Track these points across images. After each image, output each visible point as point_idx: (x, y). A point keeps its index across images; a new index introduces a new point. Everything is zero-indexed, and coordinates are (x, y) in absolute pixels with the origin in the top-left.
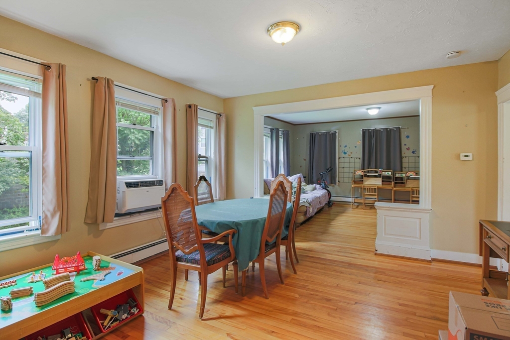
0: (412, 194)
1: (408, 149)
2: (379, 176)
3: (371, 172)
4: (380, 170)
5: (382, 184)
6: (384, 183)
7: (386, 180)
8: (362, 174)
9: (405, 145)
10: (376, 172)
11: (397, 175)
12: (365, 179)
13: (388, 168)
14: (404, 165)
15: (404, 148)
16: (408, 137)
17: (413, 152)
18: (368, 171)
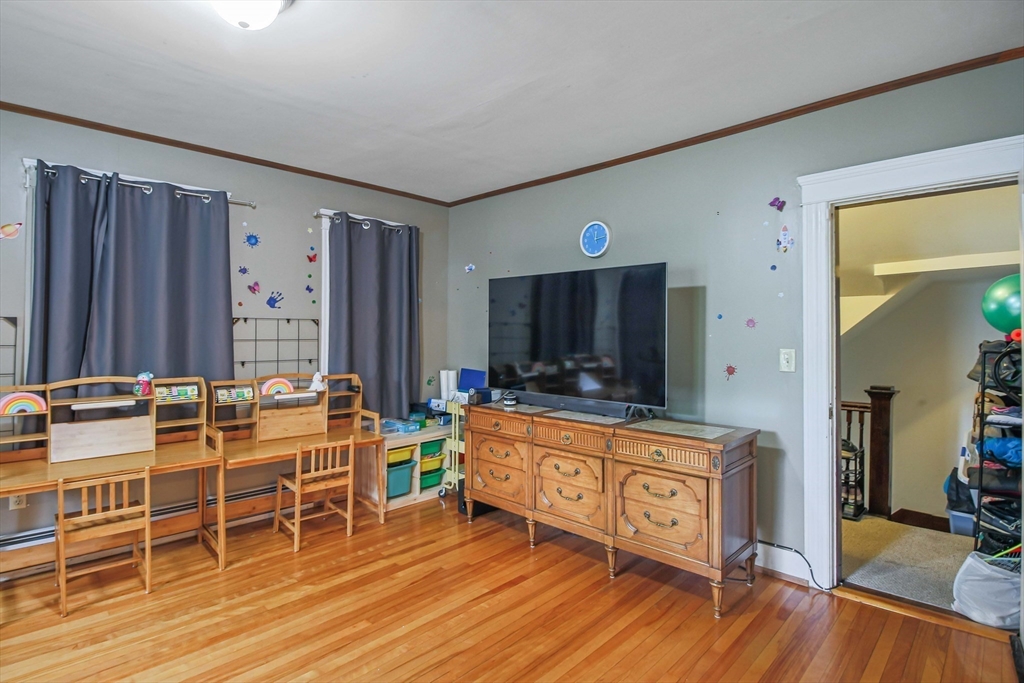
0: (303, 472)
1: (253, 289)
2: (141, 409)
3: (91, 391)
4: (144, 377)
5: (158, 444)
6: (165, 437)
7: (175, 423)
8: (36, 406)
9: (244, 271)
10: (118, 390)
11: (223, 396)
12: (56, 432)
13: (178, 368)
14: (241, 351)
15: (239, 284)
16: (252, 240)
17: (272, 302)
18: (76, 388)
